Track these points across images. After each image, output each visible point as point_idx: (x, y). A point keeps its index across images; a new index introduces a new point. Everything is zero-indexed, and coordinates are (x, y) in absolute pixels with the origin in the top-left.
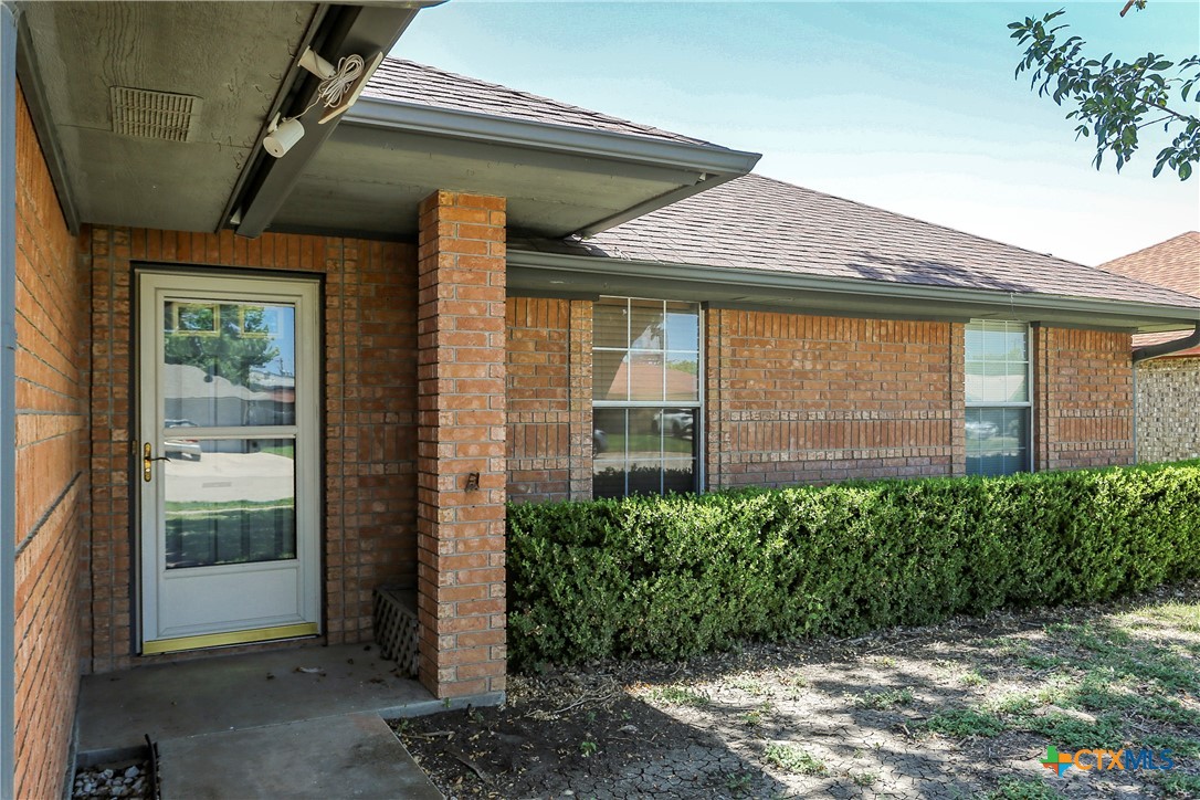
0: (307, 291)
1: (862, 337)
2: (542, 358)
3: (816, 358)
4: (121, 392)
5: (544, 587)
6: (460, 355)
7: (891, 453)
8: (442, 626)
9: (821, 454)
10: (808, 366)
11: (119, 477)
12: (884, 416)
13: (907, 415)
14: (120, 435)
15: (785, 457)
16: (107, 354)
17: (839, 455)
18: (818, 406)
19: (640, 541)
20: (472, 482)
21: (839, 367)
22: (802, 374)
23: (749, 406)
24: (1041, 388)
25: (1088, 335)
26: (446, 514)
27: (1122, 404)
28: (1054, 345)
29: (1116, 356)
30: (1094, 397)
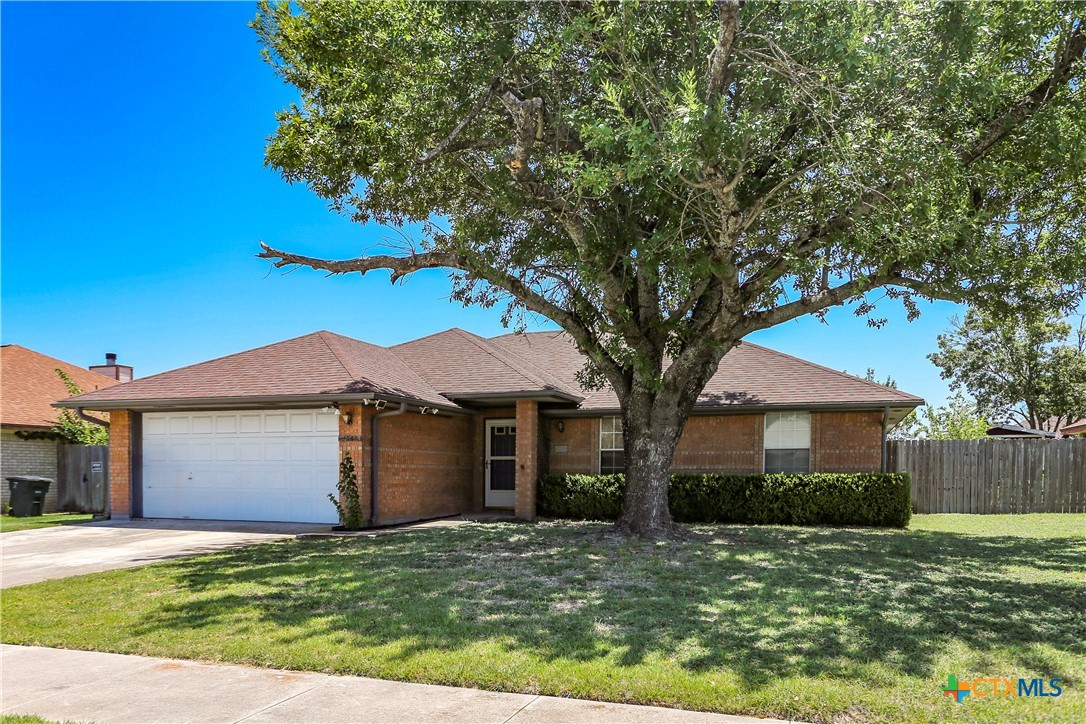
2: (582, 437)
6: (521, 438)
8: (516, 499)
11: (481, 468)
12: (718, 453)
19: (570, 485)
20: (522, 467)
24: (813, 441)
25: (847, 415)
26: (517, 474)
27: (873, 447)
28: (822, 421)
29: (869, 424)
30: (851, 444)
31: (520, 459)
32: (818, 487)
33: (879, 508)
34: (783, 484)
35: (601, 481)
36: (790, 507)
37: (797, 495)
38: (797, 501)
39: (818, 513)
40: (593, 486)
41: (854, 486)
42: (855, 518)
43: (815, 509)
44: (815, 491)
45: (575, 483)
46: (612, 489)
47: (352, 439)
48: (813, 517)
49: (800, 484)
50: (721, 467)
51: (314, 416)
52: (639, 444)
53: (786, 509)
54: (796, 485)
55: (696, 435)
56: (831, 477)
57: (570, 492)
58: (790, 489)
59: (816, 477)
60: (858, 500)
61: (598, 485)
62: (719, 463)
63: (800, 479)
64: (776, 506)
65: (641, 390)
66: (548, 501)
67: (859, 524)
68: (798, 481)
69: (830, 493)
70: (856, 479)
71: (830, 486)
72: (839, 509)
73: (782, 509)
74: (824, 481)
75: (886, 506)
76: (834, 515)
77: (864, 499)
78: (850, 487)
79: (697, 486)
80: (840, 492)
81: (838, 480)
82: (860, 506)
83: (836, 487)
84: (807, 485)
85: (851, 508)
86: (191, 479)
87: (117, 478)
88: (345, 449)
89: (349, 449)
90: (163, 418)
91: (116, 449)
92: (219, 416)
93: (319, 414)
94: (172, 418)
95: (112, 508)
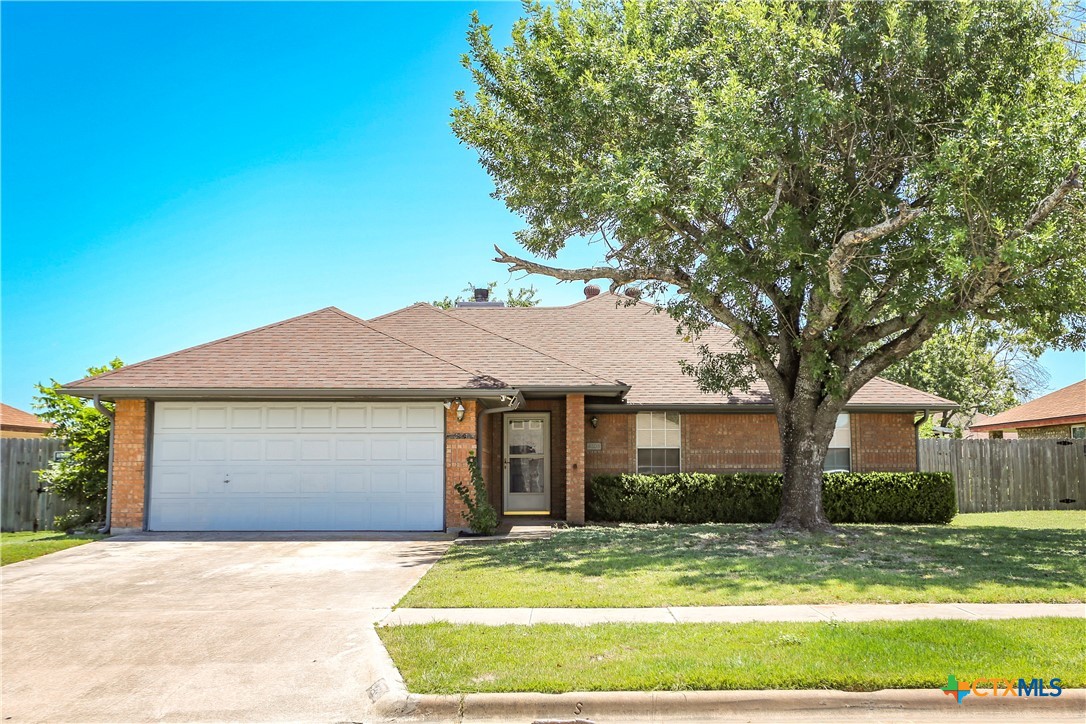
0: (546, 416)
1: (751, 421)
2: (618, 433)
3: (728, 431)
4: (499, 445)
5: (598, 497)
6: (573, 435)
7: (766, 466)
8: (567, 502)
9: (731, 466)
10: (725, 433)
11: (499, 467)
12: (762, 452)
13: (774, 451)
14: (499, 456)
15: (714, 467)
16: (496, 435)
17: (740, 467)
18: (730, 448)
19: (627, 485)
20: (575, 466)
21: (740, 434)
22: (723, 436)
23: (699, 448)
24: (853, 440)
25: (883, 416)
26: (568, 474)
27: (908, 447)
28: (860, 421)
29: (903, 425)
30: (888, 444)
31: (573, 458)
32: (877, 486)
33: (931, 506)
34: (844, 483)
35: (660, 481)
36: (851, 505)
37: (857, 494)
38: (858, 499)
39: (877, 512)
40: (653, 486)
41: (909, 485)
42: (910, 515)
43: (875, 507)
44: (874, 490)
45: (632, 483)
46: (674, 489)
47: (464, 437)
48: (872, 516)
49: (860, 484)
51: (404, 411)
52: (803, 445)
53: (848, 508)
54: (856, 484)
56: (887, 476)
57: (627, 493)
58: (851, 488)
59: (873, 476)
60: (912, 498)
61: (658, 485)
63: (859, 478)
64: (839, 504)
65: (807, 396)
66: (602, 503)
67: (912, 521)
68: (857, 480)
69: (888, 491)
70: (910, 478)
71: (887, 485)
72: (896, 507)
73: (843, 508)
74: (881, 480)
75: (937, 504)
76: (891, 513)
77: (917, 497)
78: (905, 486)
79: (761, 485)
80: (897, 491)
81: (893, 479)
82: (914, 503)
83: (892, 486)
84: (867, 483)
85: (906, 506)
86: (227, 482)
87: (122, 482)
88: (454, 447)
89: (460, 447)
90: (187, 409)
91: (124, 446)
92: (271, 408)
93: (411, 408)
94: (201, 409)
95: (113, 520)
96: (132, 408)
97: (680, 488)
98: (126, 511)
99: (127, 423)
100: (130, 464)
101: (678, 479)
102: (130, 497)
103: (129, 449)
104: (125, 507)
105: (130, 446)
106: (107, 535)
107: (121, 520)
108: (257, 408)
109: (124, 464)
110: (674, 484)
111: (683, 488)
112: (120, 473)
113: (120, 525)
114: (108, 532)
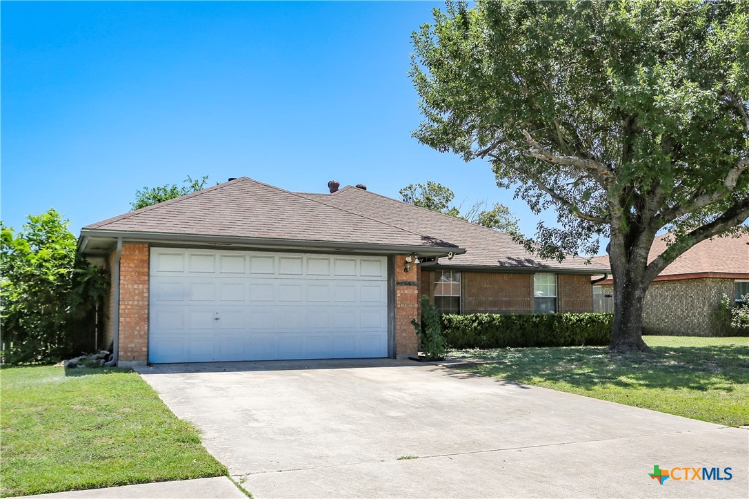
3: (490, 284)
9: (492, 309)
10: (488, 286)
12: (509, 299)
13: (516, 299)
17: (497, 309)
18: (491, 297)
23: (472, 296)
24: (559, 292)
25: (575, 277)
27: (588, 297)
28: (564, 280)
29: (585, 283)
30: (578, 295)
32: (587, 322)
34: (571, 320)
35: (467, 319)
36: (574, 334)
37: (577, 327)
38: (578, 330)
40: (462, 323)
41: (604, 321)
43: (586, 335)
44: (586, 324)
46: (476, 324)
47: (409, 284)
49: (578, 320)
50: (512, 309)
51: (358, 262)
53: (572, 336)
55: (496, 287)
57: (446, 327)
58: (574, 324)
59: (586, 316)
60: (605, 329)
61: (465, 321)
62: (510, 306)
63: (578, 316)
68: (577, 318)
69: (593, 325)
71: (592, 321)
72: (597, 335)
73: (569, 336)
74: (590, 317)
77: (608, 329)
78: (602, 322)
80: (597, 325)
81: (596, 317)
82: (606, 333)
84: (582, 320)
85: (602, 334)
86: (217, 319)
87: (128, 320)
88: (402, 292)
89: (406, 292)
90: (180, 255)
91: (130, 286)
92: (254, 257)
93: (363, 260)
94: (193, 255)
95: (121, 353)
96: (137, 252)
97: (479, 324)
98: (133, 345)
99: (132, 265)
100: (136, 303)
101: (477, 318)
102: (136, 333)
103: (135, 289)
104: (132, 342)
105: (136, 286)
106: (115, 367)
107: (129, 354)
108: (242, 256)
109: (131, 303)
110: (475, 321)
111: (480, 323)
112: (127, 311)
113: (127, 359)
114: (115, 365)
